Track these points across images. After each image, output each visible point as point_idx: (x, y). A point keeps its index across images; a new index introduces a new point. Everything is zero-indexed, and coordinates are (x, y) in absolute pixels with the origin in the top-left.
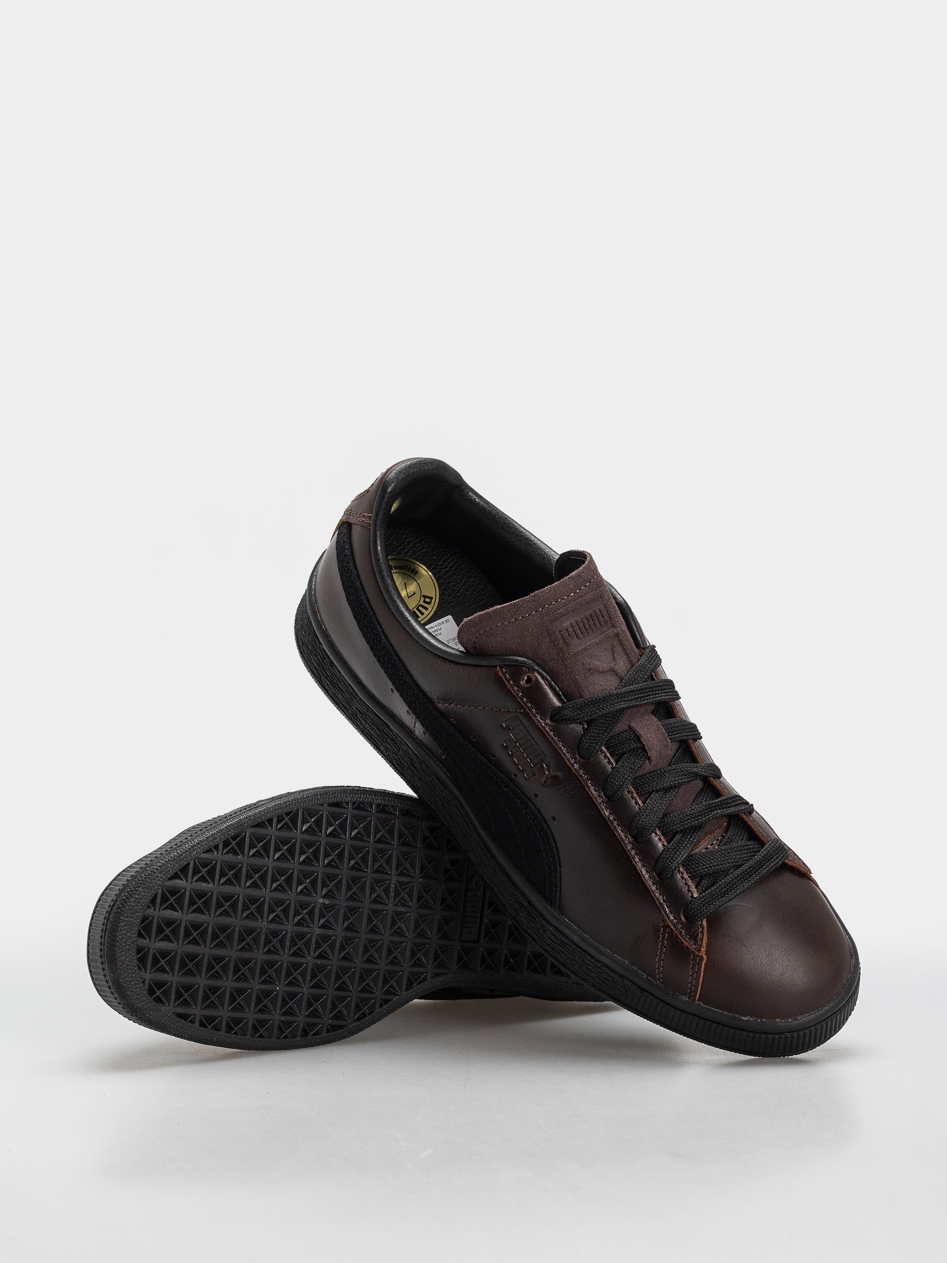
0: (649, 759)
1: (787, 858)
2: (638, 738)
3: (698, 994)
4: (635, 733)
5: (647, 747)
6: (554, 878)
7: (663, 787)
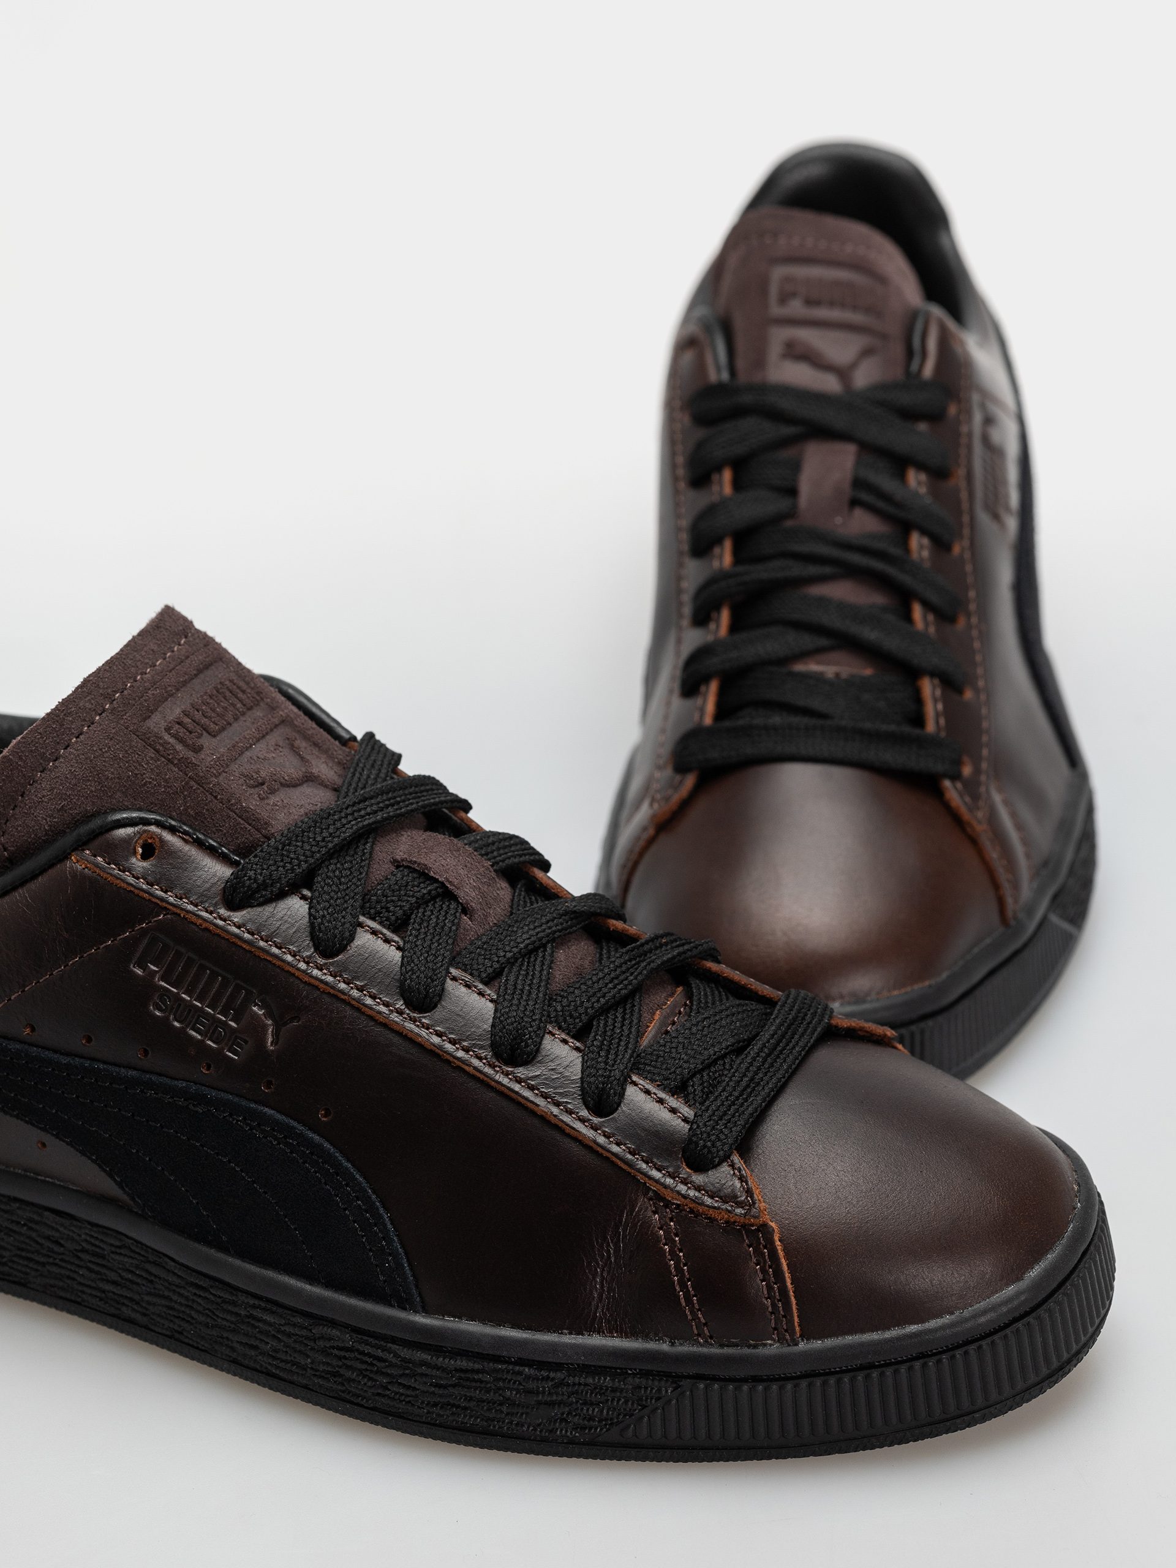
0: (465, 911)
1: (831, 1017)
2: (424, 875)
3: (796, 1319)
4: (415, 871)
5: (450, 882)
6: (384, 1238)
7: (520, 952)
